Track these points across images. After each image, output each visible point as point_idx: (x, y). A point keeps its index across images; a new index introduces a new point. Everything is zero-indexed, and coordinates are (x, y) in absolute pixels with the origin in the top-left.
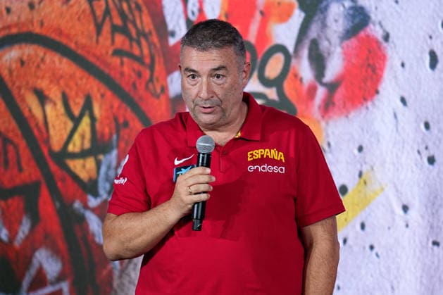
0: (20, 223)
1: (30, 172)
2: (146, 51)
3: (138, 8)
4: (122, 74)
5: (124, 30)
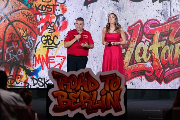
0: (16, 45)
1: (18, 39)
2: (34, 23)
3: (33, 17)
4: (31, 26)
5: (31, 20)
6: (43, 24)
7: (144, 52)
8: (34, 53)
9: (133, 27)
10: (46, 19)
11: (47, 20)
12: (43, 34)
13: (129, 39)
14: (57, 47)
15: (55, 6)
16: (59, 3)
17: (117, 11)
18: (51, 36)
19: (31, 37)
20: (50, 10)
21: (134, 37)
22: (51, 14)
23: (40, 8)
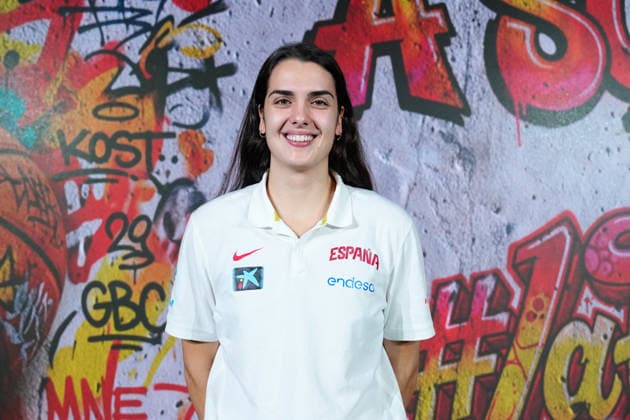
2: (51, 218)
3: (47, 189)
4: (34, 232)
5: (37, 204)
6: (92, 227)
7: (589, 368)
8: (42, 368)
9: (532, 246)
10: (110, 202)
11: (113, 205)
12: (92, 277)
13: (515, 304)
14: (160, 343)
15: (154, 138)
16: (176, 124)
17: (458, 167)
18: (130, 283)
19: (29, 292)
20: (129, 156)
21: (541, 296)
22: (135, 178)
23: (83, 146)
